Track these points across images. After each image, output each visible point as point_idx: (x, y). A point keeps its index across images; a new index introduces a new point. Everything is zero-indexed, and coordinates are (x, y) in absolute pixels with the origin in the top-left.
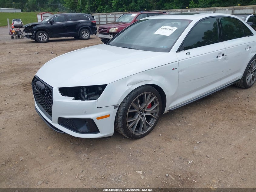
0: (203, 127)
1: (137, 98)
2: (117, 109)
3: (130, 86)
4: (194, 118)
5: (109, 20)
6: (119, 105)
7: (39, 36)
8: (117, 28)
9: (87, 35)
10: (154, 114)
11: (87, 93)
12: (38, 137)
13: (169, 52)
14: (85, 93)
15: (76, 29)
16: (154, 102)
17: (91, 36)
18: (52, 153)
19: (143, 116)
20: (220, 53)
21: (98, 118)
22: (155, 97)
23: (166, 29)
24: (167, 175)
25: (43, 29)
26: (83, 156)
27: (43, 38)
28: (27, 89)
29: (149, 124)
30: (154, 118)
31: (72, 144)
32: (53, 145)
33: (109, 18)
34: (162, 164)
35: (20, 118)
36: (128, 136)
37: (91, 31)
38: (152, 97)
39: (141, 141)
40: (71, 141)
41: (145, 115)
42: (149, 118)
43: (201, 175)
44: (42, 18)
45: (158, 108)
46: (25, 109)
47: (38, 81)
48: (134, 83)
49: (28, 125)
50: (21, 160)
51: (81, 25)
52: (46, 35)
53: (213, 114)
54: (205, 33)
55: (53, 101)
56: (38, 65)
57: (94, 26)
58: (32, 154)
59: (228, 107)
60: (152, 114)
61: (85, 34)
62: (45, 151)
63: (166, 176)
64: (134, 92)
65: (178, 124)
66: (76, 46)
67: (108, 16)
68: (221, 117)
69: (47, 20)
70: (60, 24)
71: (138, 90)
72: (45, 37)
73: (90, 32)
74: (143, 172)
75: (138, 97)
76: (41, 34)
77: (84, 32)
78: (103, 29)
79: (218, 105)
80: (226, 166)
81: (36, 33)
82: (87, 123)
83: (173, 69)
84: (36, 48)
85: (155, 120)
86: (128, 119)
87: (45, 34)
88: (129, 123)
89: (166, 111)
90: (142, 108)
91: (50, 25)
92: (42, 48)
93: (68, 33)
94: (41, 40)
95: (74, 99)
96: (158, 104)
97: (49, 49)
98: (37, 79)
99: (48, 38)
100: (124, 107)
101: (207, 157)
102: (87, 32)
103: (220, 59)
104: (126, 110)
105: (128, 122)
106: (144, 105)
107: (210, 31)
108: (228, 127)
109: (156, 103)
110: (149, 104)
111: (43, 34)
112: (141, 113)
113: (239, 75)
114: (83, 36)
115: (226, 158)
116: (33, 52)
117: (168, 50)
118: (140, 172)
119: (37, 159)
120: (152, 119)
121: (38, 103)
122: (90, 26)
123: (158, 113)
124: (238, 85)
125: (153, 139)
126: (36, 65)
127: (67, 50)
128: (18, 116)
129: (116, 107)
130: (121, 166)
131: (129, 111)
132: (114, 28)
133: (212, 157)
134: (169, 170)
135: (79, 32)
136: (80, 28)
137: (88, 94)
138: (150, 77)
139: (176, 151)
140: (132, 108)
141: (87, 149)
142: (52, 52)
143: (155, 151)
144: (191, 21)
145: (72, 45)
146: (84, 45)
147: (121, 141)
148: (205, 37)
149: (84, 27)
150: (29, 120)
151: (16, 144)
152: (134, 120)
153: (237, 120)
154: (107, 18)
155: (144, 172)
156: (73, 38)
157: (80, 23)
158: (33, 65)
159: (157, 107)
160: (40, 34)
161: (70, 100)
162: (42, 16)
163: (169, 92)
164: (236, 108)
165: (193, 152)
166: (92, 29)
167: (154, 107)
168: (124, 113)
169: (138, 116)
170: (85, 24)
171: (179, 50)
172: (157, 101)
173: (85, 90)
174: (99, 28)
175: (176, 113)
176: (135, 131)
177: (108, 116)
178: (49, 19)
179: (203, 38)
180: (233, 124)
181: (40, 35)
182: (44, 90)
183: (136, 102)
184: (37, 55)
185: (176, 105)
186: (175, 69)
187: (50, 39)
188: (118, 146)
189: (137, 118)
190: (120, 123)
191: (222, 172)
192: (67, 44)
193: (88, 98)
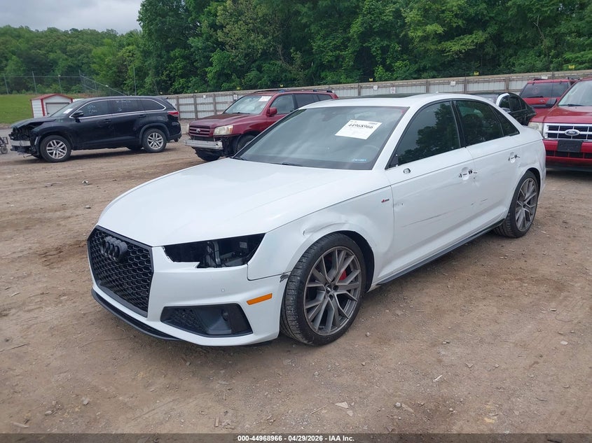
0: (449, 314)
1: (321, 260)
2: (286, 280)
3: (308, 236)
4: (427, 299)
5: (199, 108)
6: (289, 274)
7: (48, 148)
8: (231, 127)
9: (160, 143)
10: (352, 292)
11: (221, 254)
12: (109, 357)
13: (371, 168)
14: (217, 254)
15: (135, 129)
16: (351, 266)
17: (169, 145)
18: (150, 385)
19: (331, 297)
20: (465, 169)
21: (250, 302)
22: (353, 257)
23: (357, 126)
24: (398, 404)
25: (57, 132)
26: (219, 384)
27: (58, 152)
28: (51, 261)
29: (345, 311)
30: (352, 300)
31: (188, 364)
32: (148, 370)
33: (201, 104)
34: (384, 387)
35: (56, 322)
36: (306, 339)
37: (168, 133)
38: (348, 256)
39: (331, 349)
40: (184, 360)
41: (336, 294)
42: (343, 299)
43: (462, 400)
44: (45, 107)
45: (360, 279)
46: (61, 302)
47: (106, 236)
48: (315, 230)
49: (79, 335)
50: (85, 402)
51: (147, 119)
52: (64, 145)
53: (464, 288)
54: (420, 132)
55: (152, 273)
56: (60, 211)
57: (174, 124)
58: (106, 390)
59: (490, 274)
60: (349, 291)
61: (155, 141)
62: (134, 383)
63: (395, 406)
64: (315, 248)
65: (399, 312)
66: (138, 166)
67: (199, 101)
68: (479, 294)
69: (68, 111)
70: (97, 119)
71: (323, 243)
72: (63, 149)
73: (166, 135)
74: (349, 404)
75: (322, 256)
76: (53, 143)
77: (152, 136)
78: (198, 130)
79: (469, 272)
80: (505, 380)
81: (40, 142)
82: (226, 314)
83: (383, 201)
84: (43, 173)
85: (355, 304)
86: (306, 302)
87: (61, 143)
88: (309, 310)
89: (373, 285)
90: (330, 280)
91: (74, 122)
92: (59, 174)
93: (115, 139)
94: (53, 157)
95: (198, 267)
96: (358, 272)
97: (75, 175)
98: (104, 233)
99: (69, 152)
100: (299, 278)
101: (467, 366)
102: (158, 137)
103: (466, 181)
104: (302, 283)
105: (306, 307)
106: (334, 273)
107: (430, 127)
108: (495, 310)
109: (355, 268)
110: (343, 270)
111: (58, 143)
112: (329, 289)
113: (501, 212)
114: (150, 145)
115: (504, 366)
116: (38, 182)
117: (369, 166)
118: (344, 405)
119: (121, 398)
120: (349, 302)
121: (101, 286)
122: (166, 123)
123: (359, 290)
124: (502, 231)
125: (354, 343)
126: (56, 211)
127: (119, 176)
128: (49, 318)
129: (283, 277)
130: (302, 397)
131: (308, 285)
132: (226, 127)
133: (476, 367)
134: (400, 396)
135: (140, 137)
136: (143, 128)
137: (222, 257)
138: (343, 218)
139: (405, 361)
140: (313, 279)
141: (222, 372)
142: (85, 182)
143: (364, 363)
144: (405, 110)
145: (128, 165)
146: (156, 164)
147: (289, 351)
148: (420, 139)
149: (151, 125)
150: (76, 324)
151: (65, 374)
152: (317, 304)
153: (511, 297)
154: (196, 104)
155: (353, 404)
156: (126, 149)
157: (142, 116)
158: (48, 212)
159: (356, 278)
160: (51, 142)
161: (189, 269)
162: (44, 104)
163: (378, 246)
164: (504, 276)
165: (440, 361)
166: (170, 128)
167: (352, 277)
168: (299, 289)
169: (323, 296)
170: (154, 118)
171: (390, 165)
172: (358, 264)
173: (217, 248)
174: (190, 126)
175: (389, 291)
176: (320, 329)
177: (269, 297)
178: (71, 109)
179: (419, 142)
180: (505, 305)
181: (50, 146)
182: (127, 253)
183: (319, 268)
184: (51, 189)
185: (392, 273)
186: (386, 201)
187: (74, 153)
188: (287, 362)
189: (323, 300)
190: (291, 311)
191: (500, 390)
192: (115, 164)
193: (222, 264)
